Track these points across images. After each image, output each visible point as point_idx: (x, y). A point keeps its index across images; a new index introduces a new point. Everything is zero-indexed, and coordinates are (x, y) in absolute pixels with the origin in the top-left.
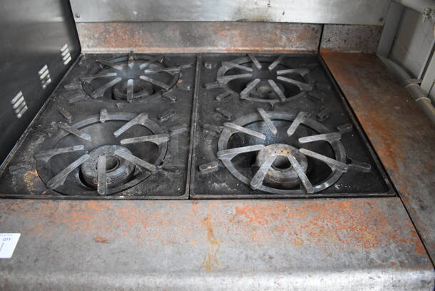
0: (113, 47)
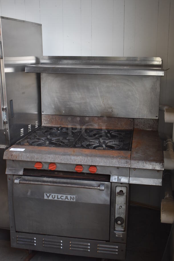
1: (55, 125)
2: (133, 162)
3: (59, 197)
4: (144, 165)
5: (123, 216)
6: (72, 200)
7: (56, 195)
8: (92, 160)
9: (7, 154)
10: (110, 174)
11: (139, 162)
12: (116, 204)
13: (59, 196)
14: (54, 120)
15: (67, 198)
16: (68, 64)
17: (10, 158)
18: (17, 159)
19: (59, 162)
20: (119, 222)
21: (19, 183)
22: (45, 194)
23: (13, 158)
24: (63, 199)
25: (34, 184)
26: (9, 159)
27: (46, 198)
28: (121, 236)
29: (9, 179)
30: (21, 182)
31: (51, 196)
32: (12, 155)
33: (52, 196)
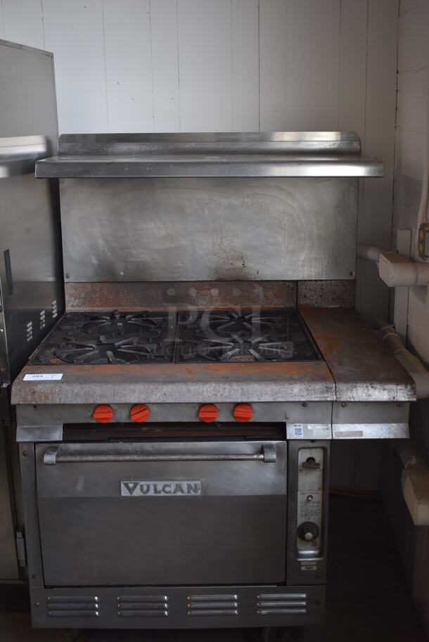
0: (97, 306)
1: (100, 309)
2: (342, 386)
3: (160, 488)
4: (370, 392)
5: (316, 519)
6: (192, 493)
7: (151, 483)
8: (242, 389)
9: (20, 392)
10: (284, 421)
11: (358, 385)
12: (299, 493)
13: (160, 485)
14: (97, 295)
15: (179, 488)
16: (129, 154)
17: (30, 399)
18: (49, 402)
19: (161, 401)
20: (309, 535)
21: (57, 462)
22: (122, 485)
23: (37, 400)
24: (170, 492)
25: (97, 461)
26: (27, 403)
27: (125, 492)
28: (315, 568)
29: (24, 455)
30: (61, 459)
31: (138, 487)
32: (34, 393)
33: (142, 486)
